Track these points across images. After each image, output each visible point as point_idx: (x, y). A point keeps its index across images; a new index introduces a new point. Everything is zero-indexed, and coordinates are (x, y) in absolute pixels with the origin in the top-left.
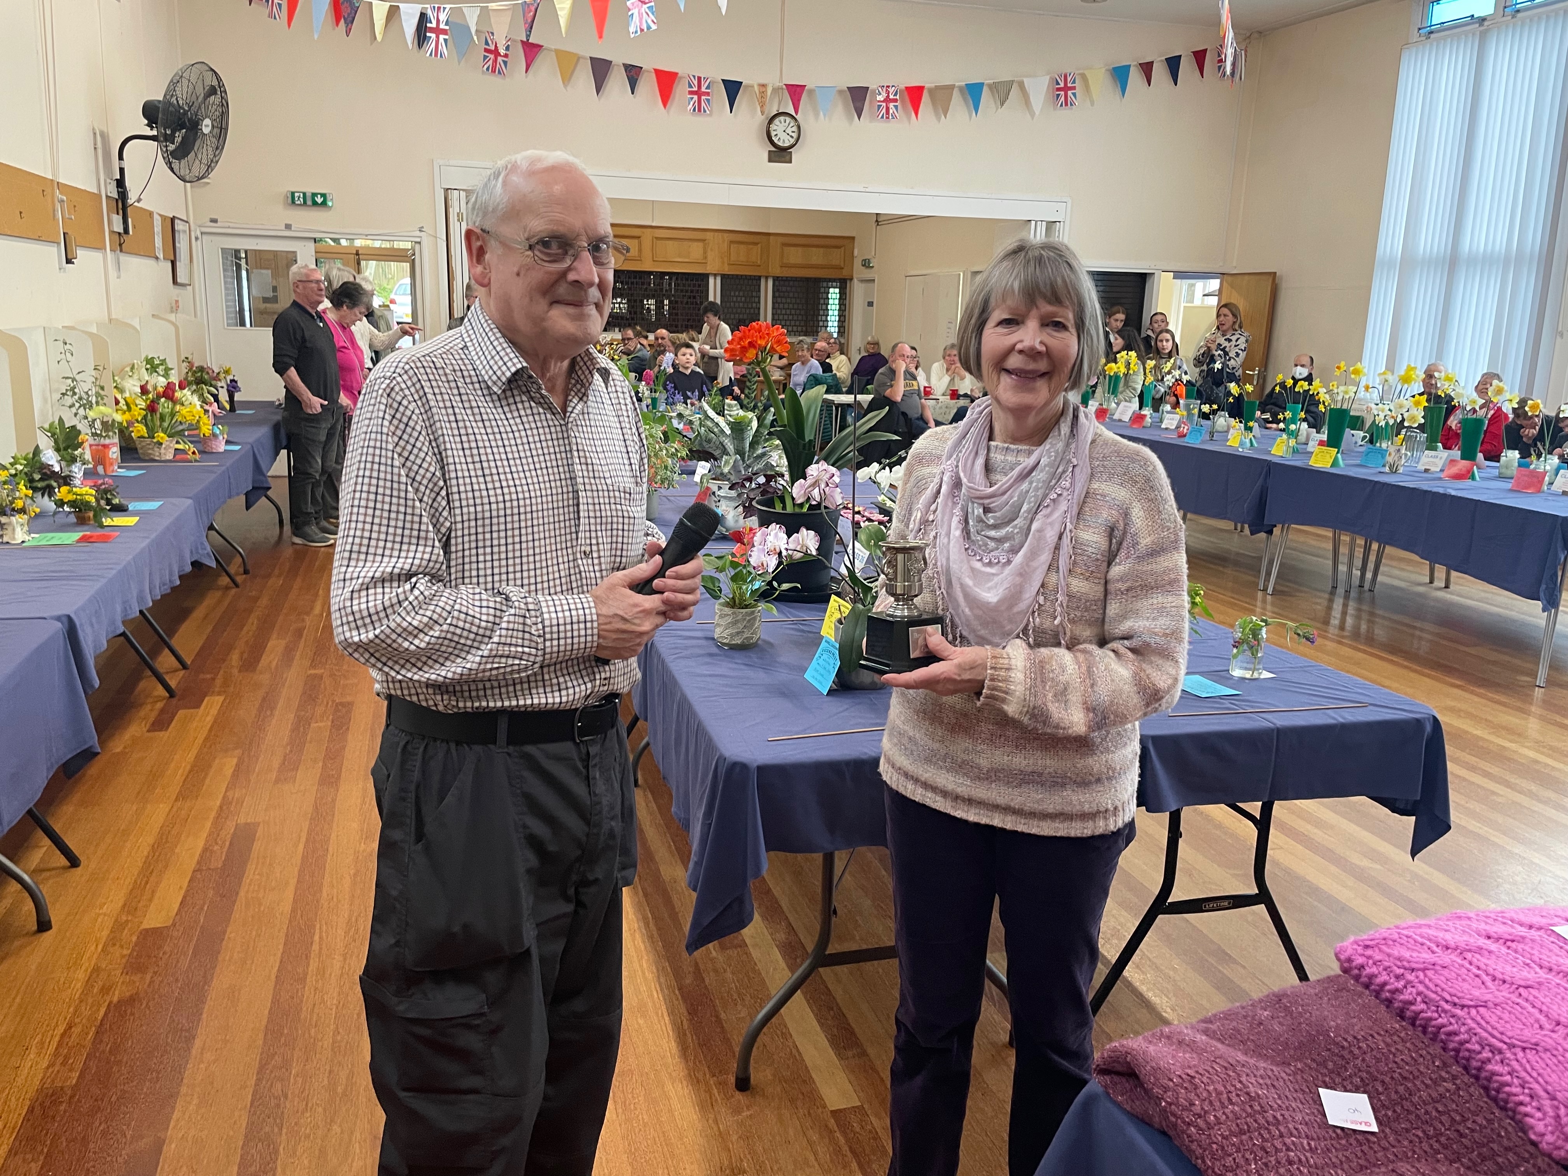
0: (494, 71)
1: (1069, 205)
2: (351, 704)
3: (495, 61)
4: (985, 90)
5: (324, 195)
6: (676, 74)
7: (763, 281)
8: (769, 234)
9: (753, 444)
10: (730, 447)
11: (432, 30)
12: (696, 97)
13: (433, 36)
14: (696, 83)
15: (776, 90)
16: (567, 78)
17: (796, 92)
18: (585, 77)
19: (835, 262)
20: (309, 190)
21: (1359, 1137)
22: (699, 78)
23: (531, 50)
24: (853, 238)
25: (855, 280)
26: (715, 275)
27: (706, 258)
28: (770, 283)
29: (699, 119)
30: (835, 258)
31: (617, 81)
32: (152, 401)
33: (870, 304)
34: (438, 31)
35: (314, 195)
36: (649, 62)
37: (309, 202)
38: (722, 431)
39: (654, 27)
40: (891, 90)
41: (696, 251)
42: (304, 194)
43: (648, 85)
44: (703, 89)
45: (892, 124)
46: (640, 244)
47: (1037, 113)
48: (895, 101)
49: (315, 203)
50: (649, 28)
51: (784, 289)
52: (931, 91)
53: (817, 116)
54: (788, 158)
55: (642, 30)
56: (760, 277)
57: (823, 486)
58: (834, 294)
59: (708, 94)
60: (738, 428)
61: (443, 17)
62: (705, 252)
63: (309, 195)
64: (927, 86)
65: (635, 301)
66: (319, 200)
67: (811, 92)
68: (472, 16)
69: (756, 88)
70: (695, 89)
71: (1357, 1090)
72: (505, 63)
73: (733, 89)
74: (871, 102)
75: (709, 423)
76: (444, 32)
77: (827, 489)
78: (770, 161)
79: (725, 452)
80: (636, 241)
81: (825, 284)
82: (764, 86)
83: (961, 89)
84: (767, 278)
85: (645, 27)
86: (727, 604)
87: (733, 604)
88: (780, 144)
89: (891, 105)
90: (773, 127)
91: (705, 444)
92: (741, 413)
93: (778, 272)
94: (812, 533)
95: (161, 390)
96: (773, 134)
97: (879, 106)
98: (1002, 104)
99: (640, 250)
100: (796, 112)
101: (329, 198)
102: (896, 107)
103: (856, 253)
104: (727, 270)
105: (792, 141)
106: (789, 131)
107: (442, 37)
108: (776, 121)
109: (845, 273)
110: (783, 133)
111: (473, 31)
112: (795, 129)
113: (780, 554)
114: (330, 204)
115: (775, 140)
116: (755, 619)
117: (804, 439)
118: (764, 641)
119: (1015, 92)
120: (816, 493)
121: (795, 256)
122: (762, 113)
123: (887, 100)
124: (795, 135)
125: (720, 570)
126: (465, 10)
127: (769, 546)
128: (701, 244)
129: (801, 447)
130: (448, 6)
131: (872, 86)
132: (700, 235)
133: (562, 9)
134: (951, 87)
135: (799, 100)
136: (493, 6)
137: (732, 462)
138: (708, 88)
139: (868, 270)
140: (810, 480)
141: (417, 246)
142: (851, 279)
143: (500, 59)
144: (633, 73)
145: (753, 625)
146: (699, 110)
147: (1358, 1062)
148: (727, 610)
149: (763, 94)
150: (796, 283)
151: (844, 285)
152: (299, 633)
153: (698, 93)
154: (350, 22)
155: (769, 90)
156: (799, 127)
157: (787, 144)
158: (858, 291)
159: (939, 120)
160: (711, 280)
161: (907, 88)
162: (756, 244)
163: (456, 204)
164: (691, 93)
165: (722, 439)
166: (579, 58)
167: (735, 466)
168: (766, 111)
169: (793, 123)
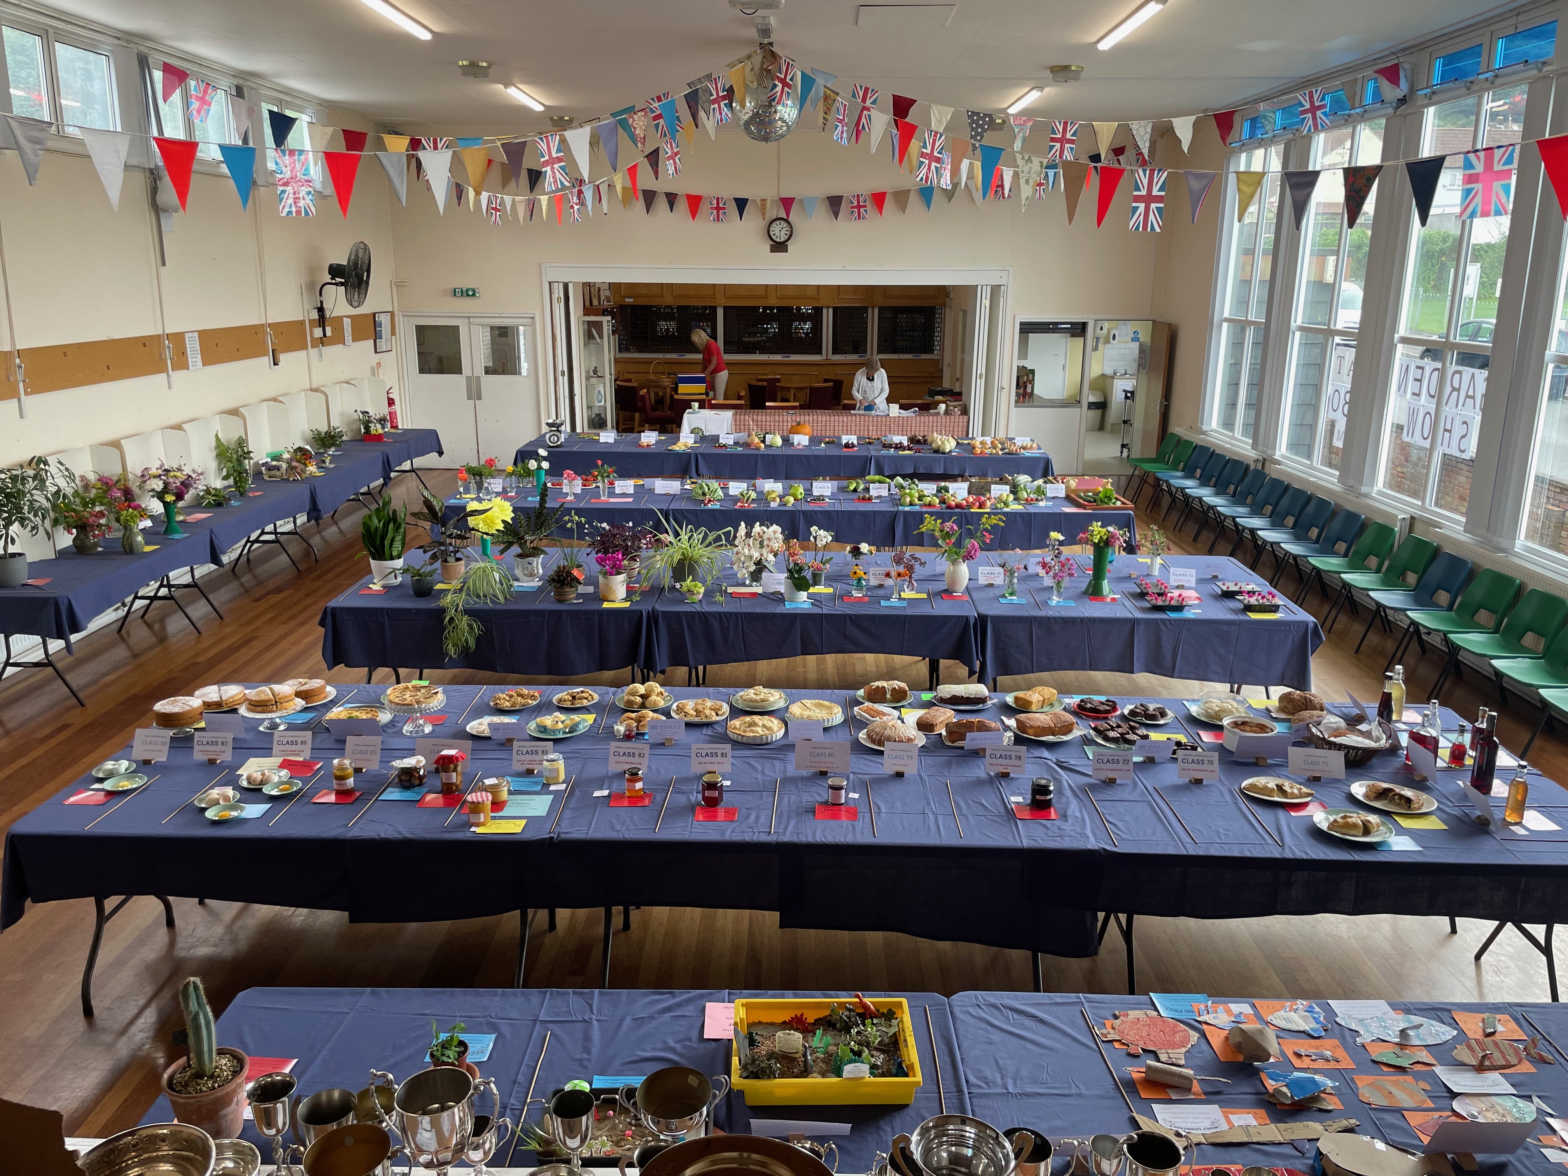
1: (1011, 273)
4: (936, 191)
5: (473, 290)
6: (702, 196)
12: (715, 212)
14: (715, 202)
15: (772, 202)
16: (626, 206)
17: (787, 203)
18: (640, 203)
22: (718, 198)
29: (720, 226)
31: (662, 204)
35: (468, 290)
36: (682, 188)
37: (465, 294)
40: (861, 198)
42: (464, 289)
43: (682, 206)
44: (721, 205)
45: (862, 223)
48: (865, 205)
49: (468, 295)
52: (891, 195)
53: (805, 216)
54: (784, 249)
59: (724, 208)
64: (888, 191)
66: (471, 293)
67: (801, 201)
69: (759, 202)
70: (715, 205)
73: (741, 204)
74: (846, 207)
78: (772, 251)
82: (764, 200)
83: (914, 192)
88: (778, 240)
89: (862, 209)
90: (772, 229)
96: (772, 233)
97: (852, 210)
98: (950, 200)
100: (789, 217)
101: (476, 291)
102: (865, 210)
105: (786, 237)
106: (783, 231)
108: (774, 225)
110: (779, 232)
112: (788, 229)
114: (477, 295)
115: (774, 238)
119: (960, 190)
122: (764, 219)
123: (859, 206)
124: (788, 233)
131: (848, 196)
134: (909, 191)
135: (791, 208)
138: (726, 203)
141: (532, 320)
144: (671, 199)
146: (718, 220)
149: (763, 206)
153: (718, 208)
155: (768, 203)
156: (791, 227)
157: (783, 240)
159: (899, 215)
161: (872, 194)
163: (556, 291)
164: (712, 208)
168: (766, 218)
169: (786, 225)
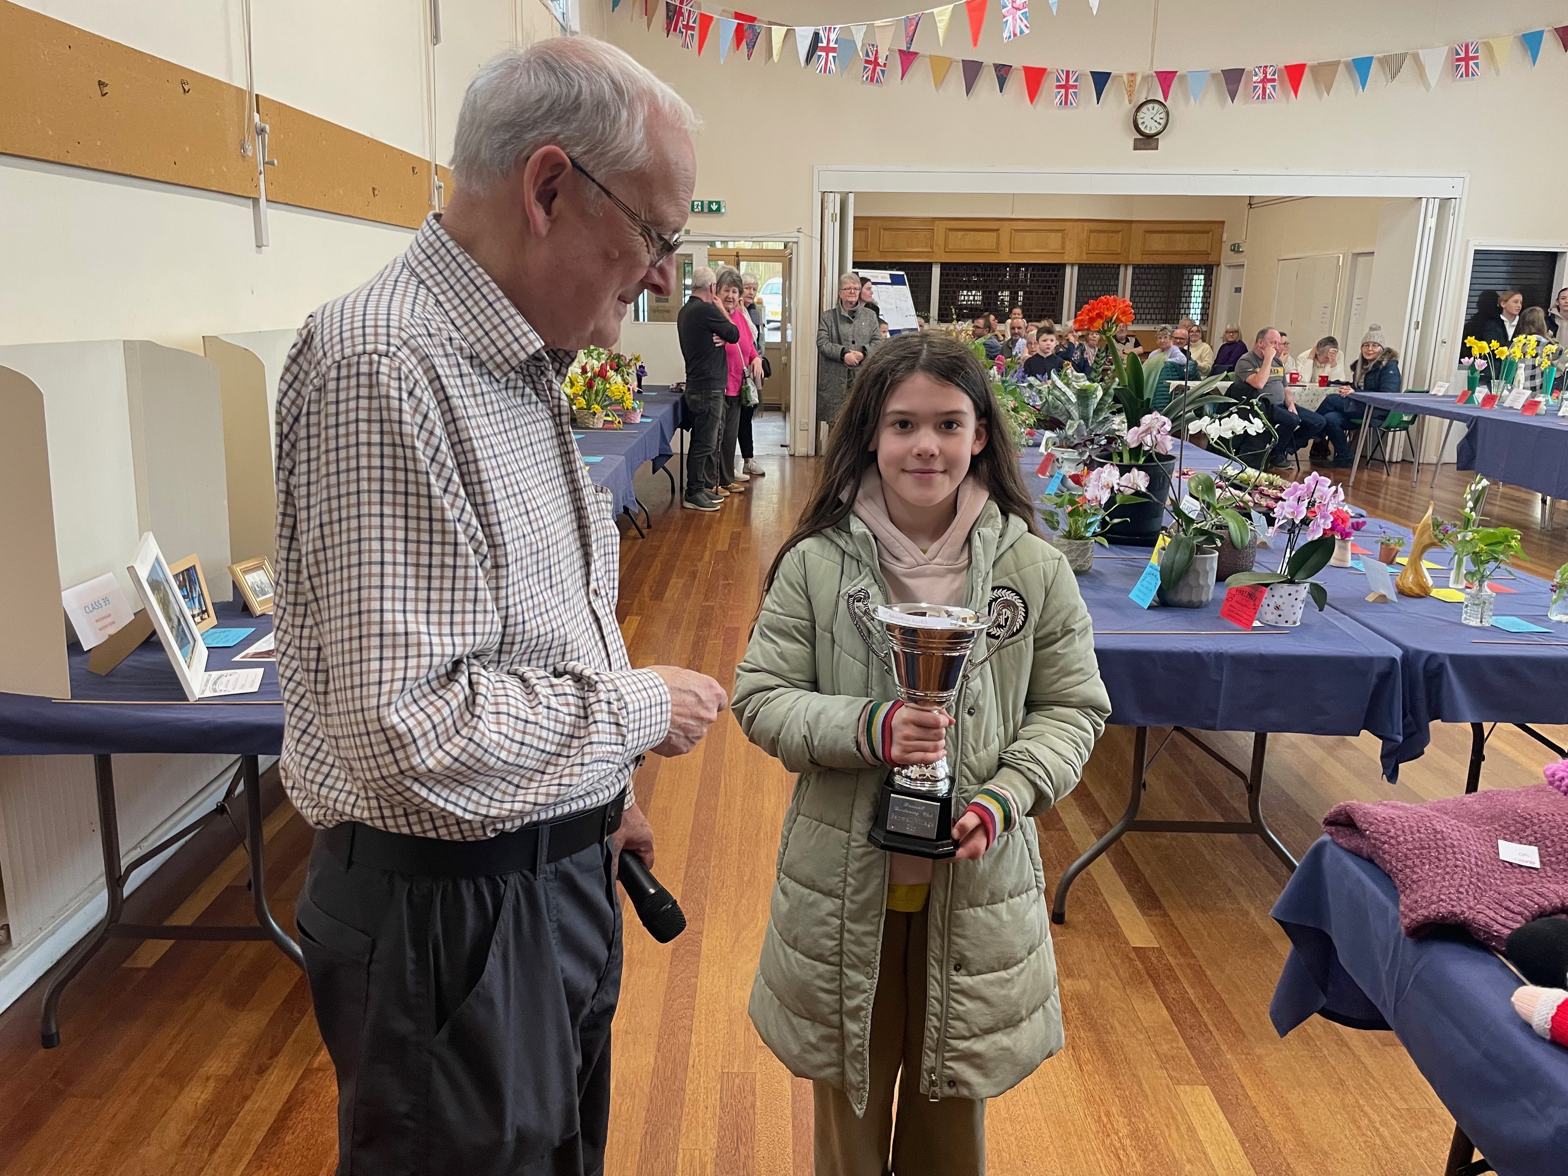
0: (872, 80)
1: (1467, 180)
2: (738, 629)
3: (874, 70)
4: (1374, 65)
5: (718, 203)
6: (1044, 70)
7: (1122, 269)
8: (1132, 222)
9: (1097, 412)
10: (1075, 413)
11: (823, 49)
12: (1063, 91)
13: (824, 54)
14: (1064, 77)
15: (1145, 78)
16: (939, 82)
17: (1166, 79)
18: (957, 78)
19: (1202, 248)
20: (706, 199)
21: (1524, 870)
22: (1068, 72)
23: (907, 57)
24: (1223, 222)
25: (1222, 265)
26: (1072, 265)
27: (1063, 248)
28: (1130, 271)
29: (1066, 112)
30: (1203, 243)
31: (988, 79)
32: (591, 379)
33: (1238, 290)
34: (828, 50)
35: (710, 203)
36: (1018, 61)
37: (706, 210)
38: (1069, 400)
39: (1027, 31)
40: (1269, 70)
41: (1054, 241)
42: (702, 202)
43: (1017, 83)
44: (1071, 82)
45: (1269, 104)
46: (998, 236)
47: (1433, 82)
48: (1273, 80)
49: (710, 210)
50: (1022, 32)
51: (1144, 277)
52: (1314, 69)
53: (1187, 101)
54: (1154, 145)
55: (1015, 35)
56: (1119, 265)
57: (1155, 433)
58: (1198, 281)
59: (1075, 87)
60: (1084, 396)
61: (833, 37)
62: (1063, 243)
63: (706, 203)
64: (1309, 63)
65: (990, 292)
66: (714, 207)
67: (1183, 78)
68: (859, 34)
69: (1125, 78)
70: (1063, 83)
71: (1530, 844)
72: (883, 72)
73: (1101, 80)
74: (1247, 83)
75: (1057, 393)
76: (834, 50)
77: (1159, 436)
78: (1136, 148)
79: (1070, 417)
80: (995, 234)
81: (1189, 271)
82: (1133, 75)
83: (1347, 64)
84: (1126, 266)
85: (1018, 32)
86: (1065, 537)
87: (1068, 536)
88: (1147, 131)
89: (1269, 85)
90: (1140, 115)
91: (1053, 412)
92: (1088, 383)
93: (1138, 260)
94: (1143, 473)
95: (597, 370)
96: (1140, 121)
97: (1255, 87)
98: (1393, 77)
99: (998, 243)
100: (1166, 99)
101: (722, 205)
102: (1274, 87)
103: (1224, 239)
104: (1084, 260)
105: (1160, 128)
106: (1157, 118)
107: (831, 55)
108: (1144, 109)
109: (1211, 260)
110: (1150, 121)
111: (859, 46)
112: (1163, 115)
113: (1112, 488)
114: (723, 210)
115: (1142, 127)
116: (1088, 549)
117: (1142, 398)
118: (1096, 571)
119: (1408, 63)
120: (1148, 439)
121: (1158, 243)
122: (1130, 102)
123: (1265, 81)
124: (1163, 122)
125: (1060, 506)
126: (853, 28)
127: (1103, 481)
128: (1059, 234)
129: (1139, 406)
130: (838, 26)
131: (1249, 68)
132: (1058, 226)
133: (941, 21)
134: (1337, 63)
135: (1169, 86)
136: (878, 23)
137: (1076, 426)
138: (1076, 81)
139: (1237, 255)
140: (1142, 428)
141: (795, 246)
142: (1218, 265)
143: (878, 68)
144: (1003, 72)
145: (1086, 554)
146: (1066, 103)
147: (1536, 828)
148: (1065, 541)
149: (1132, 83)
150: (1157, 271)
151: (1209, 271)
152: (694, 575)
153: (1066, 87)
154: (751, 47)
155: (1139, 79)
156: (1167, 114)
157: (1153, 132)
158: (1225, 278)
159: (1320, 97)
160: (1068, 270)
161: (1286, 67)
162: (1118, 232)
163: (831, 205)
164: (1059, 87)
165: (1068, 406)
166: (951, 62)
167: (1078, 430)
168: (1134, 99)
169: (1161, 109)
